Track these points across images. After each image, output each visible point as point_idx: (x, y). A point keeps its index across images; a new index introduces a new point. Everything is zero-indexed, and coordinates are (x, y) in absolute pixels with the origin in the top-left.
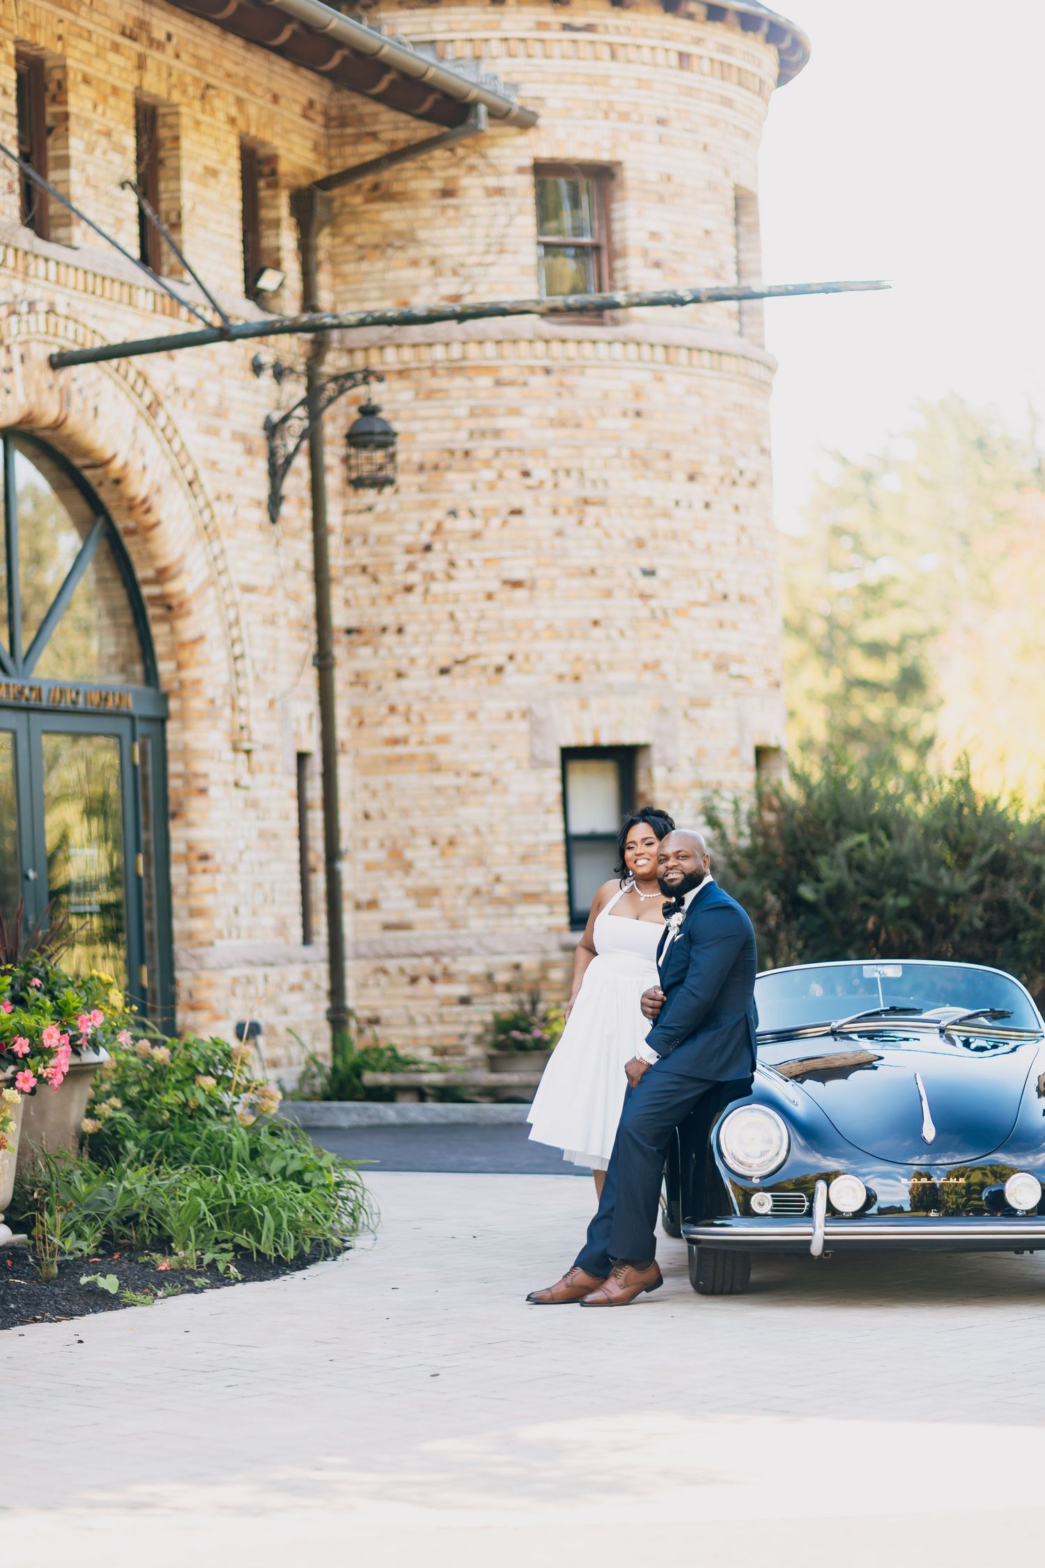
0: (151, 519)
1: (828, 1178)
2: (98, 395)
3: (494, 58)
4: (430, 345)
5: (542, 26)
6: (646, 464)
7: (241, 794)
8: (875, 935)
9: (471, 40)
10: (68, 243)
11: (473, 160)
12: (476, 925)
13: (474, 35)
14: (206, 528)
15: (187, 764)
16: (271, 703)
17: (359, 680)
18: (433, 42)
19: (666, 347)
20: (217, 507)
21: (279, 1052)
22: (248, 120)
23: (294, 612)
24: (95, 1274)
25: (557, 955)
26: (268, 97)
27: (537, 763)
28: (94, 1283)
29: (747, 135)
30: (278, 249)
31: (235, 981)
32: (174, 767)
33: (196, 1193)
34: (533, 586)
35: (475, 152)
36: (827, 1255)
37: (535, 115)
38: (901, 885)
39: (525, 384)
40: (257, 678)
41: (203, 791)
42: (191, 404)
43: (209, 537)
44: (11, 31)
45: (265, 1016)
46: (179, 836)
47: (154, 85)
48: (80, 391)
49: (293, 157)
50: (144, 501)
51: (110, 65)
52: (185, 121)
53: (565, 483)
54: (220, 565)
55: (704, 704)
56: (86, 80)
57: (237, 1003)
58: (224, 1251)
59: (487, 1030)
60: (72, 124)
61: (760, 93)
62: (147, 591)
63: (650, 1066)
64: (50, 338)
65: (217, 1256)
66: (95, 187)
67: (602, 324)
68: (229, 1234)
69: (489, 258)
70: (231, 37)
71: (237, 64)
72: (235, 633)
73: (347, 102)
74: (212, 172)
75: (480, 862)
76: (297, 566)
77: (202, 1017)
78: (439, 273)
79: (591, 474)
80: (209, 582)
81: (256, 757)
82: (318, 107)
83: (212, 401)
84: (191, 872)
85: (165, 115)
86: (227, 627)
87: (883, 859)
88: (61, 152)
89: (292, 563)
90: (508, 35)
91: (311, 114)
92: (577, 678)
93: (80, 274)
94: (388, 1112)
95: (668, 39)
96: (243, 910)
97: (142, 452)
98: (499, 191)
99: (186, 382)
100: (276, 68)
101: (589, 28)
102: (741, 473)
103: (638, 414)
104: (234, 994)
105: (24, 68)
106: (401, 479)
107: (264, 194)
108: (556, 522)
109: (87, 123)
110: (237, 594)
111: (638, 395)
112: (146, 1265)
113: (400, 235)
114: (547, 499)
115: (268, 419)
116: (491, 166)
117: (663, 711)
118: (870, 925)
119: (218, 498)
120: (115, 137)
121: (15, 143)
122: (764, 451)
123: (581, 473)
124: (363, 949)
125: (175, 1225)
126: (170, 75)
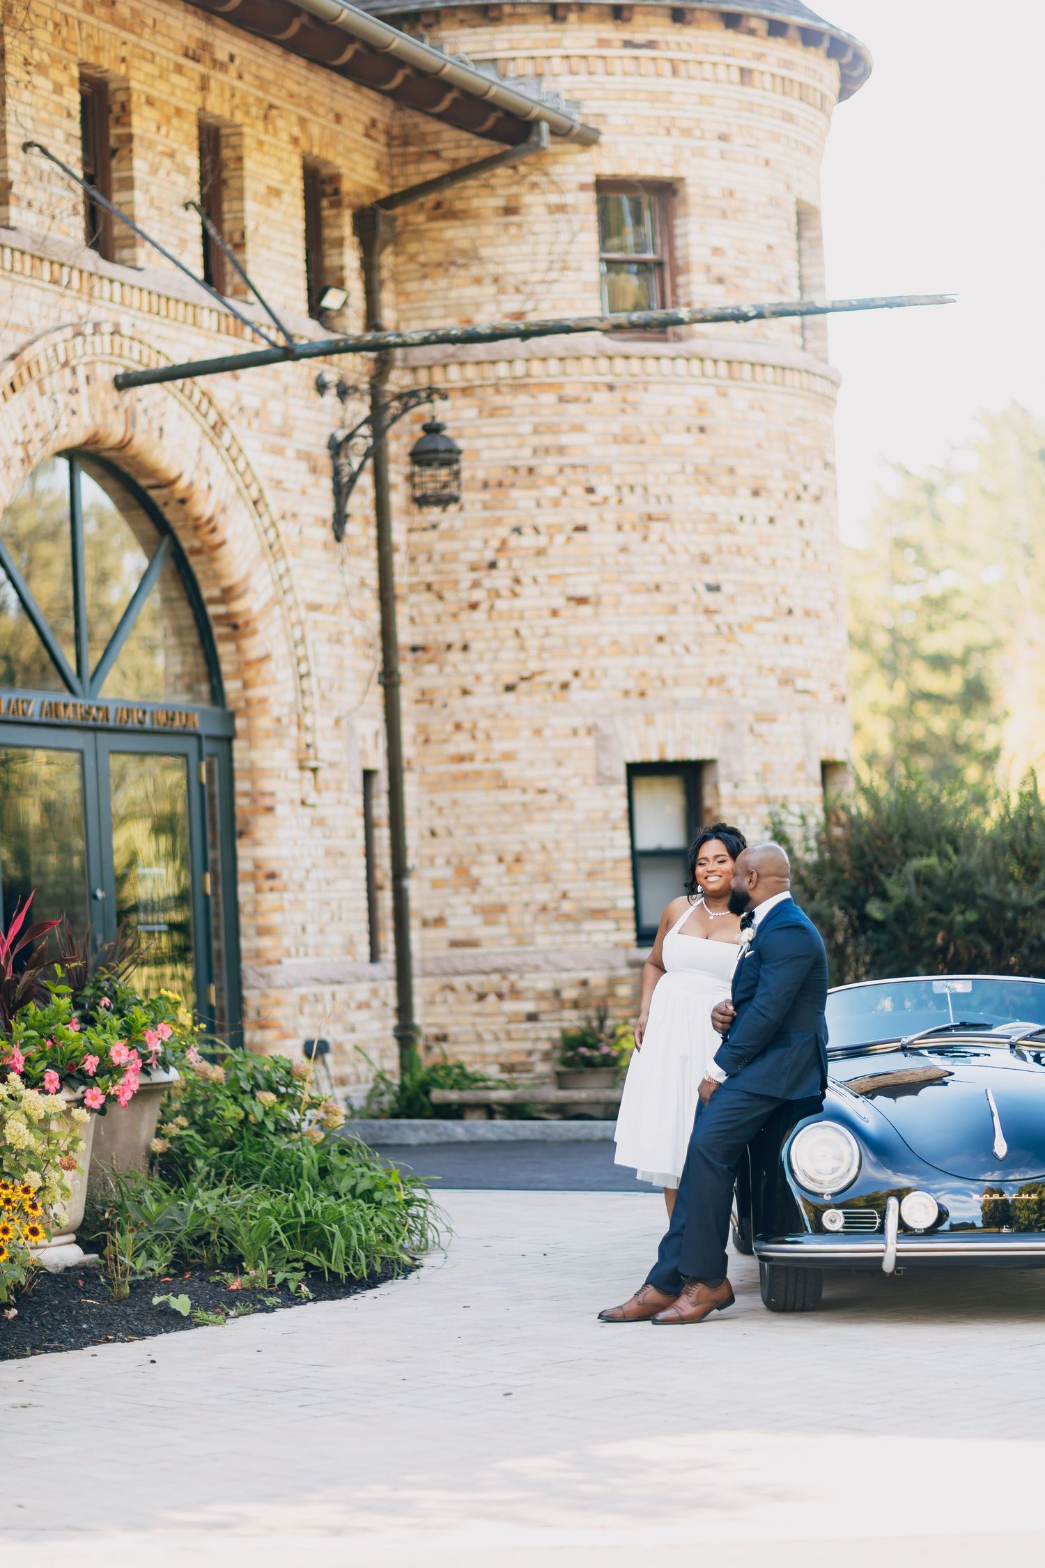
0: (216, 538)
1: (900, 1194)
2: (163, 415)
3: (556, 75)
4: (493, 362)
5: (603, 43)
6: (709, 479)
7: (308, 811)
8: (944, 950)
9: (533, 58)
10: (132, 264)
11: (535, 178)
12: (543, 941)
13: (535, 53)
14: (271, 547)
15: (253, 783)
16: (337, 721)
17: (425, 697)
18: (494, 60)
19: (729, 362)
20: (281, 526)
21: (347, 1070)
22: (311, 140)
23: (359, 630)
24: (167, 1294)
25: (624, 971)
26: (331, 116)
27: (603, 779)
28: (166, 1303)
29: (809, 150)
30: (342, 268)
31: (303, 998)
32: (241, 785)
33: (267, 1212)
34: (598, 602)
35: (538, 169)
36: (899, 1271)
37: (597, 132)
38: (969, 899)
39: (589, 400)
40: (323, 697)
41: (270, 810)
42: (256, 423)
43: (274, 556)
44: (75, 54)
45: (333, 1034)
46: (246, 855)
47: (217, 106)
48: (145, 411)
49: (356, 177)
50: (210, 520)
51: (174, 86)
52: (248, 142)
53: (629, 499)
54: (286, 583)
55: (772, 719)
56: (150, 102)
57: (305, 1021)
58: (295, 1270)
59: (554, 1047)
60: (136, 145)
61: (822, 108)
62: (212, 610)
63: (720, 1084)
64: (115, 359)
65: (288, 1275)
66: (159, 208)
67: (665, 340)
68: (300, 1253)
69: (553, 275)
70: (293, 57)
71: (299, 84)
72: (300, 651)
73: (409, 121)
74: (275, 192)
75: (547, 879)
76: (363, 584)
77: (270, 1035)
78: (502, 291)
79: (654, 490)
80: (276, 601)
81: (321, 774)
82: (380, 126)
83: (277, 420)
84: (258, 890)
85: (228, 136)
86: (292, 645)
87: (951, 873)
88: (125, 174)
89: (357, 581)
90: (570, 52)
91: (373, 133)
92: (642, 694)
93: (145, 294)
94: (456, 1130)
95: (729, 55)
96: (311, 928)
97: (207, 471)
98: (561, 208)
99: (251, 402)
100: (338, 88)
101: (651, 45)
102: (805, 488)
103: (702, 430)
104: (301, 1012)
105: (88, 90)
106: (466, 496)
107: (327, 213)
108: (620, 538)
109: (151, 144)
110: (303, 613)
111: (701, 411)
112: (217, 1284)
113: (463, 253)
114: (611, 516)
115: (332, 437)
116: (553, 183)
117: (730, 726)
118: (939, 941)
119: (283, 517)
120: (179, 158)
121: (79, 165)
122: (827, 465)
123: (645, 489)
124: (430, 967)
125: (246, 1244)
126: (233, 96)
